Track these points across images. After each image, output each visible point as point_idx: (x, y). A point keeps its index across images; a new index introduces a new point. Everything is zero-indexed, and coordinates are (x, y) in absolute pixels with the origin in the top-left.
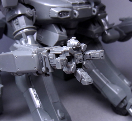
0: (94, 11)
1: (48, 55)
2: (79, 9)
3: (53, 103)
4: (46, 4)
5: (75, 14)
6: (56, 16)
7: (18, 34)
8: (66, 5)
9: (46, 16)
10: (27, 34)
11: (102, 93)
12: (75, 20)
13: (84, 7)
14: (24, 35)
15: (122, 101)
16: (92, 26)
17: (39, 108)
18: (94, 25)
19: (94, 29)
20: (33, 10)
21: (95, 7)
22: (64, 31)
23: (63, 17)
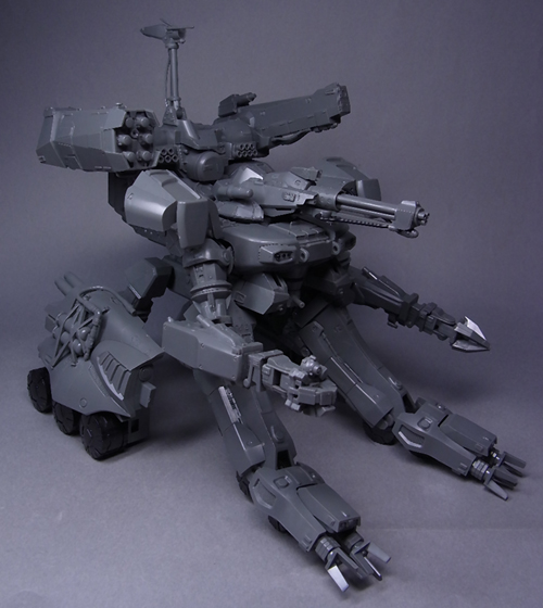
0: (336, 248)
1: (261, 368)
2: (309, 245)
3: (262, 414)
4: (252, 240)
5: (303, 255)
6: (271, 260)
7: (201, 293)
8: (288, 241)
9: (252, 261)
10: (216, 296)
11: (347, 400)
12: (302, 264)
13: (319, 241)
14: (211, 297)
15: (385, 418)
16: (333, 273)
17: (236, 423)
18: (336, 271)
19: (336, 280)
20: (229, 248)
21: (336, 240)
22: (283, 284)
23: (282, 262)
